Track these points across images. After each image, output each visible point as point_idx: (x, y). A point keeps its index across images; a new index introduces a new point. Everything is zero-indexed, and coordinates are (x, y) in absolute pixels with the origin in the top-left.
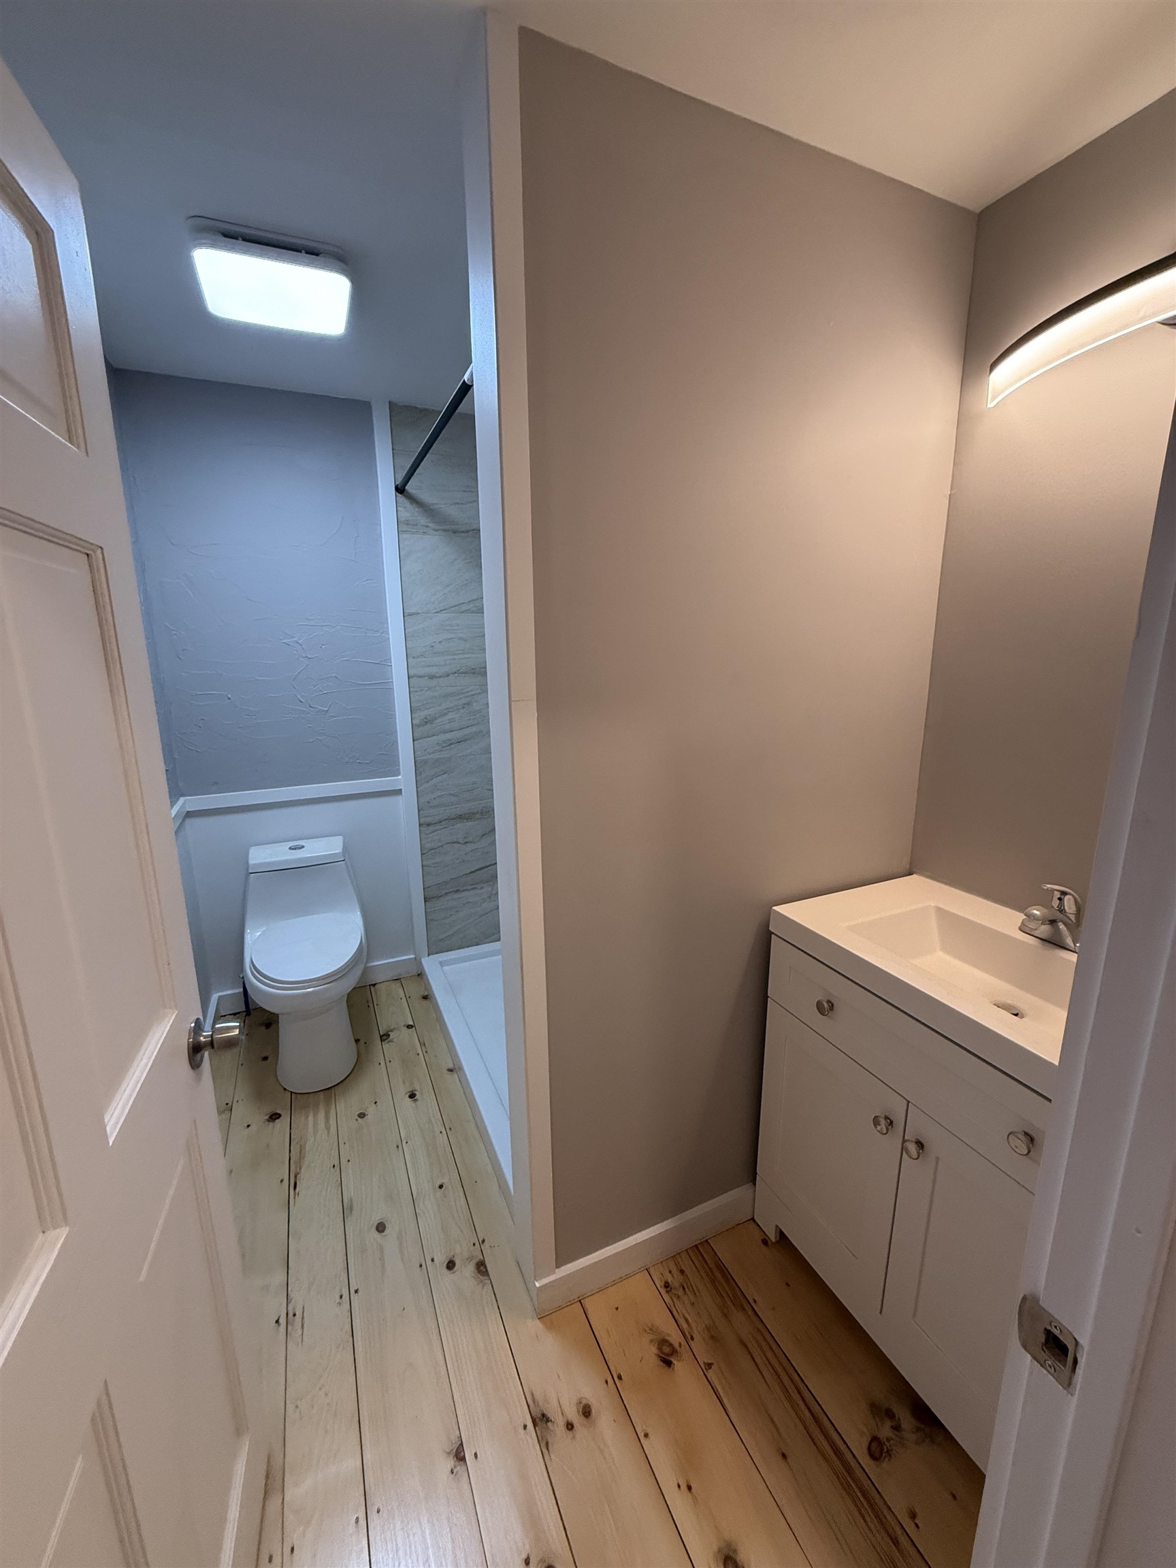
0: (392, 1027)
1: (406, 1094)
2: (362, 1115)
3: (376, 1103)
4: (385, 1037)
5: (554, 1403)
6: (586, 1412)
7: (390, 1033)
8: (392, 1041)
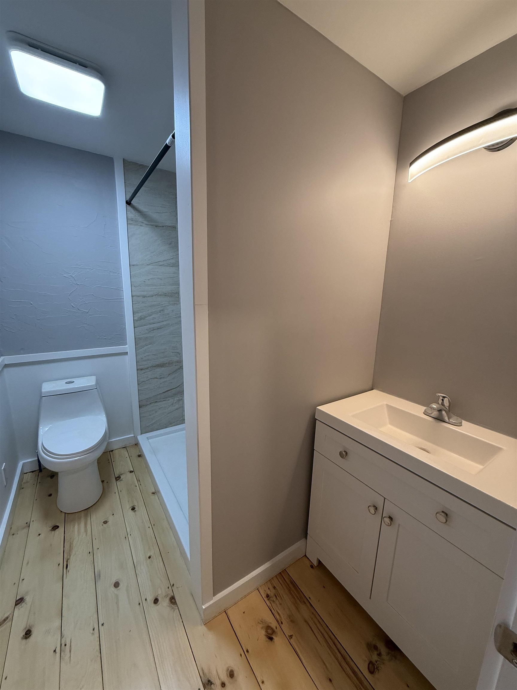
0: (122, 473)
1: (130, 508)
2: (105, 522)
3: (113, 514)
4: (118, 478)
5: (214, 673)
6: (231, 674)
7: (121, 476)
8: (122, 480)
